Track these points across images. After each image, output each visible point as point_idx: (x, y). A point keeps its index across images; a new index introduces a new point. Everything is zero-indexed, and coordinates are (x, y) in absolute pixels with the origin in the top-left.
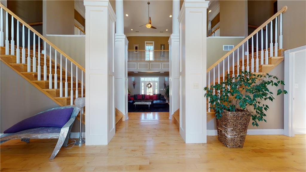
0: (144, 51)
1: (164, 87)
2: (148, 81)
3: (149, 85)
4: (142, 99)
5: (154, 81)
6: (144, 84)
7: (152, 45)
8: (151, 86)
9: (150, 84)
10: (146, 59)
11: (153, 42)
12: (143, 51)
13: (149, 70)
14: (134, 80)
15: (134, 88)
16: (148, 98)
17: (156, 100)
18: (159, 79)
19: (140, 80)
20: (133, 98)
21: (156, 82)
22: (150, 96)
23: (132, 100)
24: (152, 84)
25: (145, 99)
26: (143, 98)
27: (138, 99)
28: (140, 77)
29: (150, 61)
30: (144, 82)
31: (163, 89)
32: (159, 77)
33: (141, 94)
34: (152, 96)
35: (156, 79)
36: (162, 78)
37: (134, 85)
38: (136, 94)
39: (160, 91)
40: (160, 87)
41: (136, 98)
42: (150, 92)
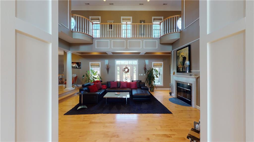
0: (120, 25)
1: (144, 72)
2: (125, 64)
3: (126, 70)
4: (117, 88)
5: (132, 65)
6: (120, 68)
7: (130, 21)
8: (128, 71)
9: (127, 68)
10: (122, 36)
11: (131, 17)
12: (118, 25)
13: (127, 49)
14: (107, 64)
15: (108, 73)
16: (125, 86)
17: (136, 89)
18: (139, 62)
19: (114, 63)
20: (105, 86)
21: (135, 65)
22: (127, 83)
23: (104, 89)
24: (129, 68)
25: (121, 87)
26: (119, 86)
27: (111, 87)
28: (115, 60)
29: (127, 39)
30: (121, 66)
31: (143, 75)
32: (138, 60)
33: (116, 81)
34: (130, 83)
35: (135, 62)
36: (142, 61)
37: (108, 69)
38: (109, 81)
39: (139, 77)
40: (139, 72)
41: (110, 85)
42: (127, 78)
